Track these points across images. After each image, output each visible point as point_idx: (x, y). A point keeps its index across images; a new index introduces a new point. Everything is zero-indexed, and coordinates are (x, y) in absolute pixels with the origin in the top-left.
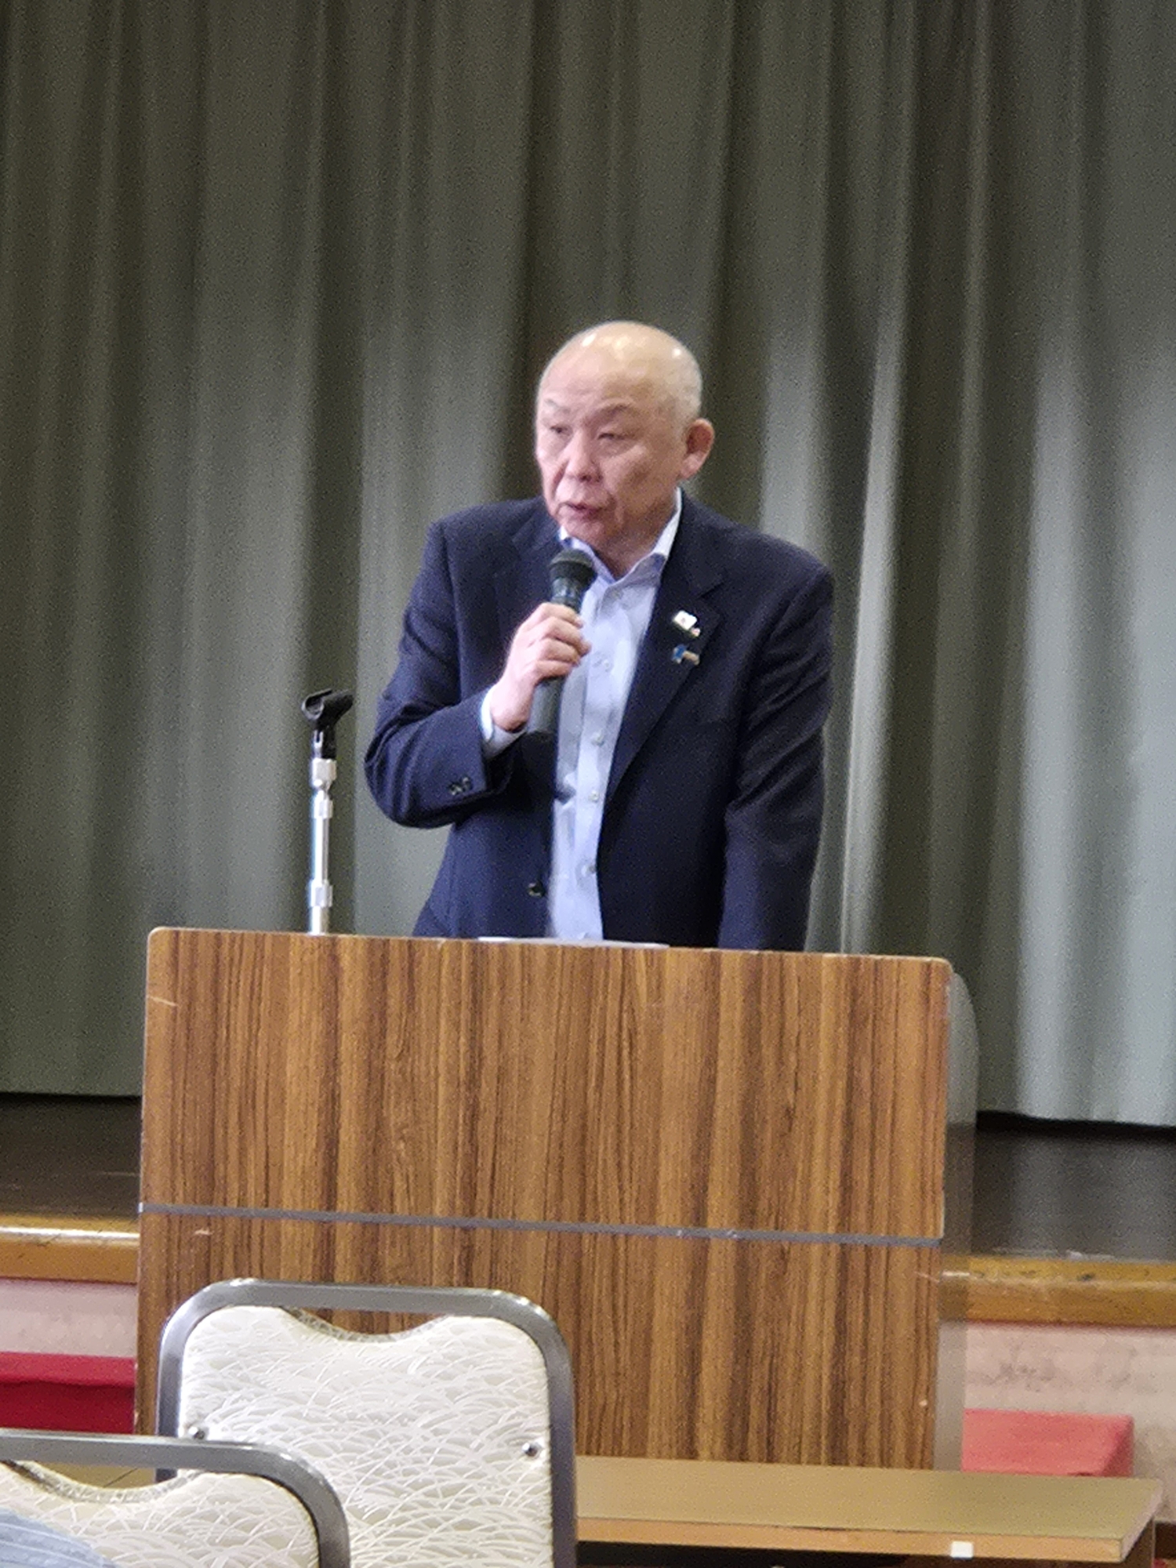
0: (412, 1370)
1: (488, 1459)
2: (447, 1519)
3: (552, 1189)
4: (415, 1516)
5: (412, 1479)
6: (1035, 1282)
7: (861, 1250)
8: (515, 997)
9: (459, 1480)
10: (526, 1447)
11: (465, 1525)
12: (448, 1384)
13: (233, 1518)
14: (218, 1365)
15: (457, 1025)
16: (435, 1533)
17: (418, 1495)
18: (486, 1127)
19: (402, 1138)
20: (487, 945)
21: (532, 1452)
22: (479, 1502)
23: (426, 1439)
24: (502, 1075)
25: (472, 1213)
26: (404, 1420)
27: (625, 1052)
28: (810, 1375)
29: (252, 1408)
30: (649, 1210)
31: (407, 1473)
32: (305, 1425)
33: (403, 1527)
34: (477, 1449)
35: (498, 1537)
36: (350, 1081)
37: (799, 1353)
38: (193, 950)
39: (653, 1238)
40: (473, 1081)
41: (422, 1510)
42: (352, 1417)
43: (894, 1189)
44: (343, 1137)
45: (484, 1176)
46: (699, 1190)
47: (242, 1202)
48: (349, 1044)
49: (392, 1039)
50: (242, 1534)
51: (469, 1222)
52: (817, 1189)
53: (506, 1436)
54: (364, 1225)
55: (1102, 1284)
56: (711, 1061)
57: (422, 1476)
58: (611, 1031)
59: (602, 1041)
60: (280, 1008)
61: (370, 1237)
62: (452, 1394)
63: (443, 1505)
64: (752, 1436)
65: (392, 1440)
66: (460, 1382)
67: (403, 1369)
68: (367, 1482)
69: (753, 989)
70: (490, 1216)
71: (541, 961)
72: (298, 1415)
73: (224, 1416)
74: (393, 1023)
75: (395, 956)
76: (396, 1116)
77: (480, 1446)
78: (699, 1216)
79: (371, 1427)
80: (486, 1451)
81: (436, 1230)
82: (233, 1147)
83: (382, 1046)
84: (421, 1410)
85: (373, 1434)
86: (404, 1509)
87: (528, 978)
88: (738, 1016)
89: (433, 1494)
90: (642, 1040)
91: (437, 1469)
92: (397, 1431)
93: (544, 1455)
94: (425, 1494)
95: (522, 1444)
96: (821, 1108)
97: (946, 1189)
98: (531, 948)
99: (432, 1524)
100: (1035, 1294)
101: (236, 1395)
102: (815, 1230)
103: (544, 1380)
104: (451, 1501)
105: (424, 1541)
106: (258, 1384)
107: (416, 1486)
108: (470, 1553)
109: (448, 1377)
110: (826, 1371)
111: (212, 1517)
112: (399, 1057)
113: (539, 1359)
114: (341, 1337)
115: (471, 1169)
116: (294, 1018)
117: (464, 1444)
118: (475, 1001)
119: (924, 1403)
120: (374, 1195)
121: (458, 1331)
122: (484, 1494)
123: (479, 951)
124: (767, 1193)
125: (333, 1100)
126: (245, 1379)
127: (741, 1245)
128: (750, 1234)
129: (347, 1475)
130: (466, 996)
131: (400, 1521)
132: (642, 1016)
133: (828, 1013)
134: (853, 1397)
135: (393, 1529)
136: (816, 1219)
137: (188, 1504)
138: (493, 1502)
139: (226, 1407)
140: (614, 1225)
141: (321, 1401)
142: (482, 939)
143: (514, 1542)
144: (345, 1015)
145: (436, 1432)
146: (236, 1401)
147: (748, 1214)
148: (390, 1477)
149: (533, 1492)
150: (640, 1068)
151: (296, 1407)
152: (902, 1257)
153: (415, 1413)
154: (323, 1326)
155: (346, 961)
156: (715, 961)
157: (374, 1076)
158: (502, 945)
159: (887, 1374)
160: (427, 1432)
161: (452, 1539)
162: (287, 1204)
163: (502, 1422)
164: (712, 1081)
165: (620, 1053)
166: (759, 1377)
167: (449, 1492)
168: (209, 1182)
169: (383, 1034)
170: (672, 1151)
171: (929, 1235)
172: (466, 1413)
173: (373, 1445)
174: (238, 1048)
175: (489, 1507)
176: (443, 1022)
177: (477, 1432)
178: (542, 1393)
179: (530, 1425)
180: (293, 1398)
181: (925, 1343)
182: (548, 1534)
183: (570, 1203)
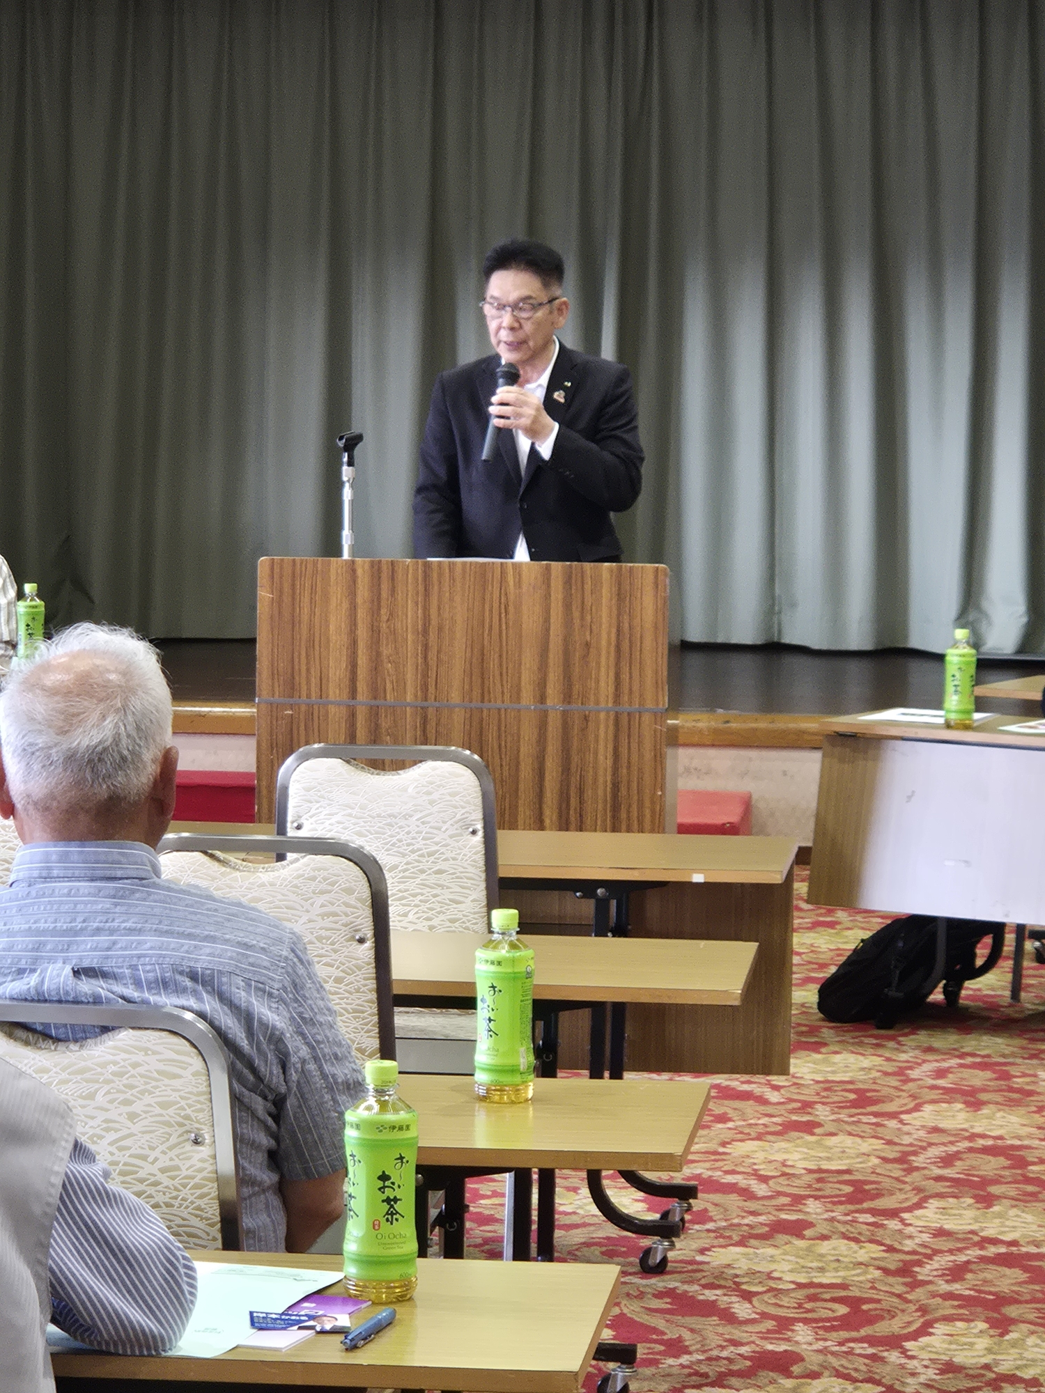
0: (410, 790)
1: (451, 837)
2: (430, 869)
3: (467, 687)
4: (413, 867)
5: (411, 848)
6: (700, 725)
7: (626, 714)
8: (446, 589)
9: (436, 848)
10: (471, 830)
11: (440, 872)
12: (430, 797)
13: (325, 879)
14: (308, 790)
15: (417, 603)
16: (423, 876)
17: (415, 856)
18: (432, 655)
19: (390, 662)
20: (432, 562)
21: (474, 832)
22: (446, 860)
23: (418, 826)
24: (440, 629)
25: (426, 700)
26: (407, 816)
27: (503, 615)
28: (601, 780)
29: (327, 812)
30: (517, 696)
31: (408, 845)
32: (354, 820)
33: (407, 874)
34: (444, 832)
35: (457, 878)
36: (362, 633)
37: (595, 768)
38: (281, 568)
39: (519, 711)
40: (425, 632)
41: (417, 864)
42: (379, 816)
43: (642, 683)
44: (360, 662)
45: (431, 681)
46: (542, 685)
47: (309, 696)
48: (361, 614)
49: (383, 611)
50: (330, 888)
51: (425, 704)
52: (602, 684)
53: (461, 824)
54: (371, 707)
55: (733, 725)
56: (547, 620)
57: (415, 847)
58: (496, 605)
59: (491, 611)
60: (326, 598)
61: (374, 713)
62: (432, 803)
63: (427, 862)
64: (572, 812)
65: (401, 827)
66: (435, 796)
67: (405, 790)
68: (387, 850)
69: (568, 582)
70: (435, 700)
71: (458, 570)
72: (350, 815)
73: (311, 817)
74: (383, 603)
75: (384, 567)
76: (386, 651)
77: (447, 829)
78: (542, 698)
79: (389, 820)
80: (450, 832)
81: (408, 709)
82: (304, 668)
83: (379, 614)
84: (415, 811)
85: (390, 825)
86: (407, 863)
87: (452, 578)
88: (560, 596)
89: (422, 856)
90: (511, 609)
91: (425, 842)
92: (402, 823)
93: (480, 834)
94: (419, 856)
95: (468, 828)
96: (604, 643)
97: (669, 683)
98: (454, 563)
99: (422, 871)
100: (701, 731)
101: (318, 805)
102: (603, 705)
103: (480, 794)
104: (432, 859)
105: (418, 881)
106: (329, 799)
107: (413, 852)
108: (442, 886)
109: (429, 793)
110: (609, 778)
111: (313, 879)
112: (388, 620)
113: (477, 783)
114: (372, 774)
115: (425, 676)
116: (333, 602)
117: (439, 829)
118: (426, 590)
119: (660, 793)
120: (376, 690)
121: (434, 769)
122: (449, 855)
123: (427, 566)
124: (577, 687)
125: (354, 643)
126: (322, 797)
127: (565, 714)
128: (568, 707)
129: (377, 847)
130: (421, 588)
131: (405, 871)
132: (512, 597)
133: (606, 592)
134: (623, 791)
135: (401, 875)
136: (602, 699)
137: (301, 872)
138: (454, 859)
139: (313, 812)
140: (499, 704)
141: (363, 807)
142: (429, 559)
143: (465, 880)
144: (359, 600)
145: (423, 823)
146: (317, 809)
147: (567, 697)
148: (399, 847)
149: (476, 853)
150: (511, 623)
151: (350, 811)
152: (647, 718)
153: (412, 813)
154: (362, 768)
155: (359, 572)
156: (548, 568)
157: (375, 631)
158: (440, 562)
159: (640, 779)
160: (418, 823)
161: (433, 879)
162: (332, 698)
163: (458, 817)
164: (548, 630)
165: (500, 616)
166: (574, 781)
167: (430, 855)
168: (291, 687)
169: (379, 608)
170: (528, 665)
171: (661, 706)
172: (439, 812)
173: (390, 830)
174: (305, 618)
175: (452, 862)
176: (409, 602)
177: (444, 822)
178: (478, 801)
179: (473, 818)
180: (348, 806)
181: (659, 760)
182: (483, 876)
183: (476, 693)
